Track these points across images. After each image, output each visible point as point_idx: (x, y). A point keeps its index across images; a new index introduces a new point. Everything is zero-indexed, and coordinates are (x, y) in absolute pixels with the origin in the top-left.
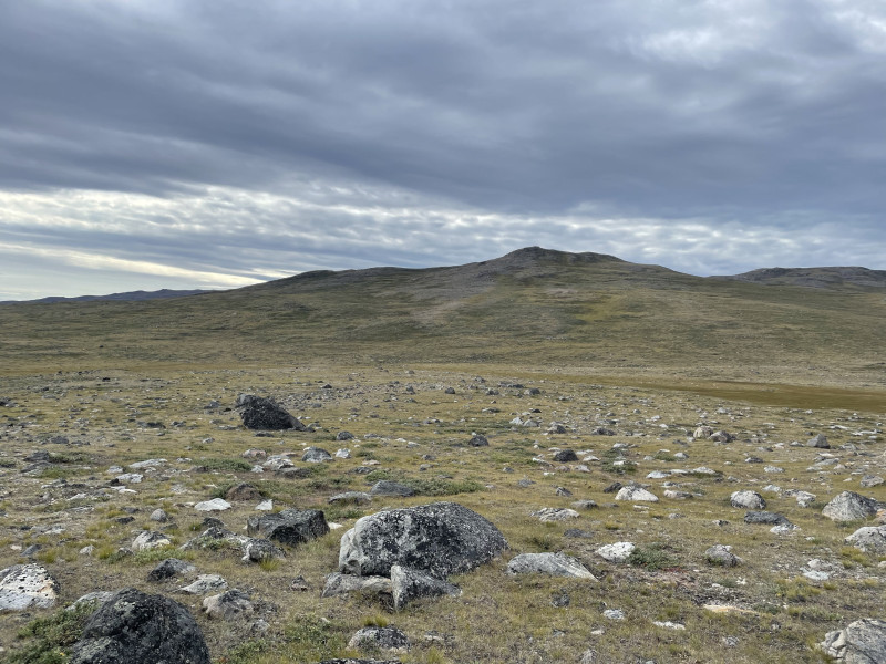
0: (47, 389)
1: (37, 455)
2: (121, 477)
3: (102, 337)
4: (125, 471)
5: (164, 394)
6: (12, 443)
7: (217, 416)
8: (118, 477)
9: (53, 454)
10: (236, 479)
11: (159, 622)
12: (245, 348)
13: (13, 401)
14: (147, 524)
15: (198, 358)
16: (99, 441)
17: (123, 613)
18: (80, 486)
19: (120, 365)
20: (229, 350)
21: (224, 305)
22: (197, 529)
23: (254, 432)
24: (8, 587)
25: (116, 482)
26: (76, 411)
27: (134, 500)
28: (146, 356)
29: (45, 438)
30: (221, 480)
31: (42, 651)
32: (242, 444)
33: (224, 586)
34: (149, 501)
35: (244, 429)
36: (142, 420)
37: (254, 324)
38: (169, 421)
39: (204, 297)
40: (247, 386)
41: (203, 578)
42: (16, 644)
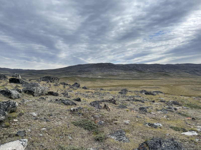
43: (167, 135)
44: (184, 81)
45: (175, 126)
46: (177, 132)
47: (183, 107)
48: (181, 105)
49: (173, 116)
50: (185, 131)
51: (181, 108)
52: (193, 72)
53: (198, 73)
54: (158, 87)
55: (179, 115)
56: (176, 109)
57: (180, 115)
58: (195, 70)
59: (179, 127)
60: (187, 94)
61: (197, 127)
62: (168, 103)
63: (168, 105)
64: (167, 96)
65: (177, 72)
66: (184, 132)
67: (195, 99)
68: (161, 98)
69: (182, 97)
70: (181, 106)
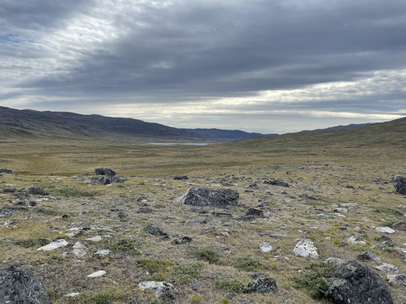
0: (303, 168)
1: (303, 195)
2: (338, 209)
3: (325, 147)
4: (339, 206)
5: (353, 173)
6: (293, 189)
7: (380, 186)
8: (337, 209)
9: (309, 195)
10: (395, 219)
11: (368, 280)
12: (395, 151)
13: (291, 173)
14: (353, 232)
15: (369, 156)
16: (327, 192)
17: (351, 270)
18: (321, 210)
19: (332, 159)
20: (385, 153)
21: (382, 130)
22: (378, 240)
23: (402, 196)
24: (300, 246)
25: (336, 211)
26: (315, 178)
27: (345, 220)
28: (344, 155)
29: (305, 188)
30: (387, 218)
31: (317, 277)
32: (397, 201)
33: (397, 271)
34: (353, 222)
35: (397, 194)
36: (343, 184)
37: (400, 139)
38: (356, 186)
39: (372, 126)
40: (396, 171)
41: (385, 265)
42: (305, 271)
43: (4, 262)
44: (60, 147)
45: (26, 238)
46: (29, 250)
47: (51, 197)
48: (47, 194)
49: (26, 218)
50: (44, 242)
51: (47, 199)
52: (78, 129)
53: (85, 132)
54: (5, 159)
55: (39, 214)
56: (33, 204)
57: (41, 214)
58: (80, 126)
59: (34, 238)
60: (65, 172)
61: (71, 231)
62: (19, 194)
63: (18, 197)
64: (22, 178)
65: (46, 128)
66: (43, 246)
67: (76, 178)
68: (7, 185)
69: (52, 178)
70: (47, 196)
